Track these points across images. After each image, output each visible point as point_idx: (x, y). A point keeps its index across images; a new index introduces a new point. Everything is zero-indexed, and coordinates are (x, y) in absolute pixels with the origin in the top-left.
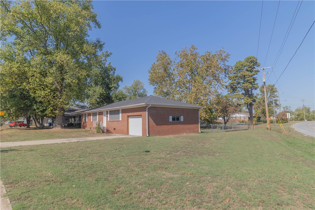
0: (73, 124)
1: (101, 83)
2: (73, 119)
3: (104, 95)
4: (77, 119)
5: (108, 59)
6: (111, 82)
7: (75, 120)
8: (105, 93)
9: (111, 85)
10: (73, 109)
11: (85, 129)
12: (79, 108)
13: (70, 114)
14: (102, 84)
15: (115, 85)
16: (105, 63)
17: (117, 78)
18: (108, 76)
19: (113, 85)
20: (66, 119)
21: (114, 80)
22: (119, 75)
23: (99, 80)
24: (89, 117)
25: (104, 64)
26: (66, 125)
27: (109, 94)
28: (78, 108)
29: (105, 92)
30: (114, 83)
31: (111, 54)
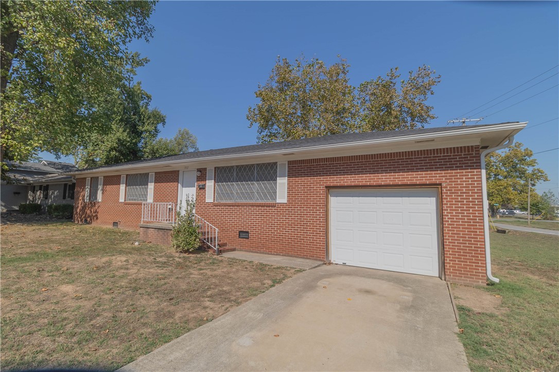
0: (40, 206)
1: (119, 118)
2: (38, 193)
3: (125, 145)
4: (53, 193)
5: (138, 70)
6: (143, 120)
7: (46, 197)
8: (128, 142)
9: (143, 126)
10: (39, 169)
11: (89, 223)
12: (57, 169)
13: (31, 179)
14: (121, 120)
15: (151, 128)
16: (131, 79)
17: (155, 116)
18: (135, 108)
19: (145, 128)
20: (15, 193)
21: (149, 118)
22: (159, 110)
23: (115, 109)
24: (108, 187)
25: (129, 79)
26: (16, 208)
27: (135, 144)
28: (54, 170)
29: (128, 140)
30: (148, 124)
31: (147, 61)
